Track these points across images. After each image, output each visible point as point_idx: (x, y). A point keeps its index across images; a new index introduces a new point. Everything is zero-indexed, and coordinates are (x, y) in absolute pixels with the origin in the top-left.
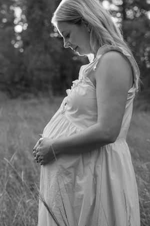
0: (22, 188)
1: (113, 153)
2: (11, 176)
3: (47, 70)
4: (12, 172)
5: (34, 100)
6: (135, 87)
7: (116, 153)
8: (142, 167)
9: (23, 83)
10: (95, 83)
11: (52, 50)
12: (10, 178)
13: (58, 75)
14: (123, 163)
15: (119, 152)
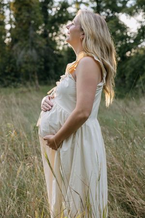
0: (18, 158)
1: (86, 127)
2: (9, 149)
3: (33, 63)
4: (10, 146)
5: (22, 89)
6: (103, 82)
7: (88, 127)
8: (110, 140)
9: (13, 74)
10: (75, 78)
11: (37, 46)
12: (9, 151)
13: (43, 67)
14: (93, 134)
15: (91, 126)
